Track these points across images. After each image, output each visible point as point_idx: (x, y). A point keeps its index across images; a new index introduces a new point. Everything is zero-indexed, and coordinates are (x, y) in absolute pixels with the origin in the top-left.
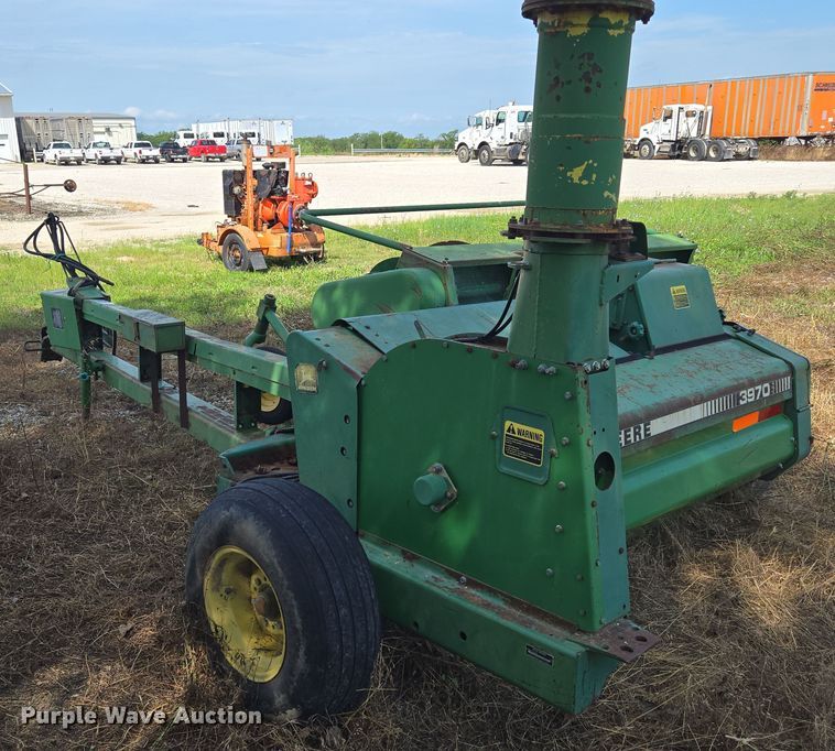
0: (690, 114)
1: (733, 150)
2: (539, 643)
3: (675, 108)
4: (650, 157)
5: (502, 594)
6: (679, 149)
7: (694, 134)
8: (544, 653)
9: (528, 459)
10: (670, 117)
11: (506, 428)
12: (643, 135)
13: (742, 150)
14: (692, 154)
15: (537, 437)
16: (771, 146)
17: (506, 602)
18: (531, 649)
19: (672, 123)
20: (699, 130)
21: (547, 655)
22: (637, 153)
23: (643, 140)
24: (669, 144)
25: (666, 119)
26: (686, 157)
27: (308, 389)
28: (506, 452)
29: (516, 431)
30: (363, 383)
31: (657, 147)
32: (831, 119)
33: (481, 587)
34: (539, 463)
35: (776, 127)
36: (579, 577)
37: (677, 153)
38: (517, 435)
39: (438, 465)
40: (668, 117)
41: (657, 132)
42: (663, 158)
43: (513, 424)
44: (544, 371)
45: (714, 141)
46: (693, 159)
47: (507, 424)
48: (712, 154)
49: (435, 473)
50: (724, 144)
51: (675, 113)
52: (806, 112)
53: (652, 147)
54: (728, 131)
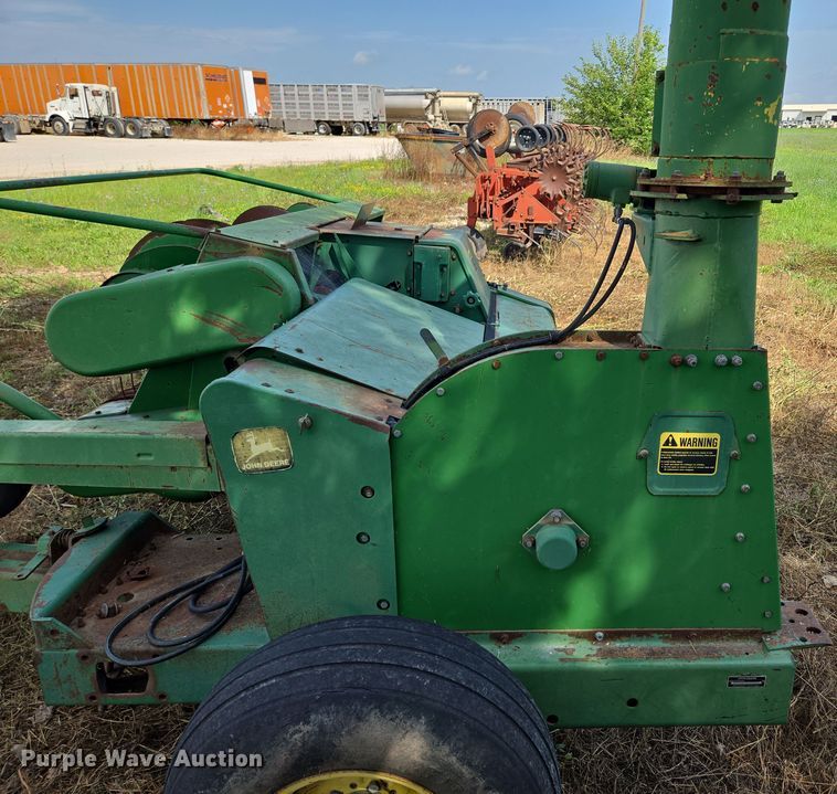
0: (96, 94)
1: (149, 129)
2: (746, 669)
3: (80, 86)
4: (66, 133)
5: (659, 632)
6: (94, 127)
7: (105, 113)
8: (755, 677)
9: (696, 471)
10: (76, 95)
11: (663, 440)
12: (51, 112)
13: (157, 129)
14: (109, 131)
15: (709, 442)
16: (182, 125)
17: (665, 639)
18: (735, 679)
19: (80, 100)
20: (109, 109)
21: (756, 678)
22: (49, 129)
23: (53, 116)
24: (84, 121)
25: (72, 97)
26: (104, 134)
27: (268, 464)
28: (662, 470)
29: (678, 442)
30: (397, 433)
31: (71, 124)
32: (225, 106)
33: (627, 635)
34: (712, 471)
35: (181, 110)
36: (766, 579)
37: (93, 130)
38: (679, 447)
39: (557, 513)
40: (74, 95)
41: (66, 109)
42: (78, 133)
43: (673, 434)
44: (730, 363)
45: (128, 120)
46: (112, 136)
47: (664, 437)
48: (130, 132)
49: (554, 523)
50: (139, 123)
51: (81, 92)
52: (204, 98)
53: (66, 125)
54: (138, 111)
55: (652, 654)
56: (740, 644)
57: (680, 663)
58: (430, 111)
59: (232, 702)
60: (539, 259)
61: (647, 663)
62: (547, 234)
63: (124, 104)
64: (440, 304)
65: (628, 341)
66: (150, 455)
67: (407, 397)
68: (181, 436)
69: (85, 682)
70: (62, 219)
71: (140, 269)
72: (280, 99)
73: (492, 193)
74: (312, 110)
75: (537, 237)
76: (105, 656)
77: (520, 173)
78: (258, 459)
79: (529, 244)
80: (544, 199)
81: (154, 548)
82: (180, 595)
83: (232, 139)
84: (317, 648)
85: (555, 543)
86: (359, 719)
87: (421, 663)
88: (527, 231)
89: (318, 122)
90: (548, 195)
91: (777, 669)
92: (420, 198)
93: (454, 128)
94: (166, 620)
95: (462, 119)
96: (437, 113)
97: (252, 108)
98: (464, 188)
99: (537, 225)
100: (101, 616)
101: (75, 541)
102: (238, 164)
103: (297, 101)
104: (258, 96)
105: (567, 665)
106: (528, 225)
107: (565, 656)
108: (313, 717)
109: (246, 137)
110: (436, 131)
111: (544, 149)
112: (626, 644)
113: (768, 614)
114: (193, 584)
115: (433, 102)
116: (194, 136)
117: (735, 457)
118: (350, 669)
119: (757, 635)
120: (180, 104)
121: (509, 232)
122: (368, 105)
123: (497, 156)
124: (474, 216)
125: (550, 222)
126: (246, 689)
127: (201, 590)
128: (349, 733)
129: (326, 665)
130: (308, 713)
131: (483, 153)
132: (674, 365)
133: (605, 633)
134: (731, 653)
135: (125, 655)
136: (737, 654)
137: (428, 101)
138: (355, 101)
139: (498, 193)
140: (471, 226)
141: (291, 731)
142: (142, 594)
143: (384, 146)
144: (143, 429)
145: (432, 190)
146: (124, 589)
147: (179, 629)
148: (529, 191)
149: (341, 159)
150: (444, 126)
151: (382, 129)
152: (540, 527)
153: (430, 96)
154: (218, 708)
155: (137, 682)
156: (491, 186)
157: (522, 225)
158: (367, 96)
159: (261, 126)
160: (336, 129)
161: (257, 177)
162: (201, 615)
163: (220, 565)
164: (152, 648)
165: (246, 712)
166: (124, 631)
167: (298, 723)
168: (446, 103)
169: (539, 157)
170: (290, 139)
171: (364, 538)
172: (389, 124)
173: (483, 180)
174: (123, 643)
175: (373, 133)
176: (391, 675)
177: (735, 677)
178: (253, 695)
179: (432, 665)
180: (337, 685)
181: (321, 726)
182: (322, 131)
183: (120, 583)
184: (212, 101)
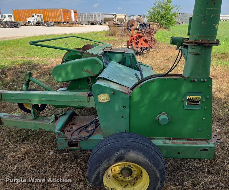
0: (38, 16)
1: (50, 24)
2: (204, 147)
3: (34, 14)
4: (31, 25)
5: (185, 139)
6: (38, 24)
7: (40, 20)
9: (195, 104)
10: (34, 16)
12: (28, 20)
13: (52, 24)
14: (41, 25)
15: (198, 98)
16: (57, 23)
17: (186, 140)
18: (201, 149)
19: (35, 18)
20: (41, 20)
21: (206, 149)
22: (28, 24)
23: (29, 21)
24: (36, 23)
25: (33, 17)
26: (40, 25)
27: (105, 101)
28: (187, 104)
29: (191, 98)
30: (131, 95)
31: (33, 23)
32: (67, 19)
33: (178, 139)
34: (198, 104)
35: (57, 20)
36: (209, 128)
37: (38, 25)
38: (191, 99)
39: (164, 113)
40: (33, 16)
41: (32, 20)
42: (34, 26)
43: (190, 96)
44: (204, 81)
45: (46, 22)
46: (42, 26)
47: (188, 97)
48: (46, 25)
49: (163, 115)
50: (48, 23)
51: (35, 16)
52: (63, 17)
53: (31, 23)
54: (48, 20)
55: (183, 143)
56: (202, 142)
57: (190, 145)
58: (114, 19)
59: (103, 148)
60: (144, 55)
61: (182, 145)
62: (146, 49)
63: (44, 18)
64: (130, 67)
65: (180, 76)
66: (76, 99)
67: (131, 88)
68: (82, 95)
69: (66, 145)
70: (36, 46)
71: (69, 59)
72: (79, 16)
73: (133, 40)
74: (87, 19)
75: (143, 50)
76: (70, 139)
77: (140, 35)
78: (103, 100)
79: (142, 52)
80: (145, 41)
81: (74, 118)
82: (82, 128)
83: (69, 26)
84: (119, 138)
85: (164, 119)
86: (129, 152)
87: (140, 141)
88: (141, 49)
89: (88, 22)
90: (146, 40)
91: (211, 147)
92: (114, 41)
93: (120, 23)
94: (81, 133)
95: (122, 21)
96: (116, 19)
97: (73, 19)
98: (124, 38)
99: (143, 47)
100: (68, 132)
101: (60, 116)
102: (71, 32)
103: (83, 17)
104: (75, 16)
105: (165, 145)
106: (141, 47)
107: (164, 143)
108: (120, 151)
109: (72, 26)
110: (117, 24)
111: (145, 29)
112: (177, 141)
113: (209, 136)
114: (84, 126)
115: (115, 16)
116: (60, 26)
117: (204, 101)
118: (126, 142)
119: (206, 140)
120: (57, 18)
121: (137, 49)
122: (100, 18)
123: (134, 30)
124: (128, 45)
125: (147, 47)
126: (105, 145)
127: (86, 127)
128: (127, 154)
129: (121, 141)
130: (119, 150)
131: (131, 30)
132: (191, 81)
133: (173, 138)
134: (200, 143)
135: (74, 139)
136: (202, 144)
137: (114, 16)
138: (97, 16)
139: (134, 40)
140: (128, 47)
141: (116, 153)
142: (75, 128)
143: (105, 28)
144: (75, 94)
145: (117, 38)
146: (71, 126)
147: (84, 134)
148: (142, 39)
149: (95, 31)
150: (118, 23)
151: (103, 23)
152: (160, 116)
153: (115, 15)
154: (100, 149)
155: (76, 145)
156: (133, 38)
157: (140, 47)
158: (100, 15)
159: (75, 23)
160: (92, 24)
161: (76, 36)
162: (88, 132)
163: (89, 122)
164: (80, 138)
165: (106, 150)
166: (73, 134)
167: (117, 152)
168: (118, 17)
169: (144, 31)
170: (82, 26)
171: (123, 117)
172: (105, 22)
173: (131, 37)
174: (74, 137)
175: (101, 24)
176: (135, 143)
177: (202, 149)
178: (107, 146)
179: (142, 142)
180: (124, 145)
181: (122, 153)
182: (89, 24)
183: (70, 125)
184: (64, 17)
